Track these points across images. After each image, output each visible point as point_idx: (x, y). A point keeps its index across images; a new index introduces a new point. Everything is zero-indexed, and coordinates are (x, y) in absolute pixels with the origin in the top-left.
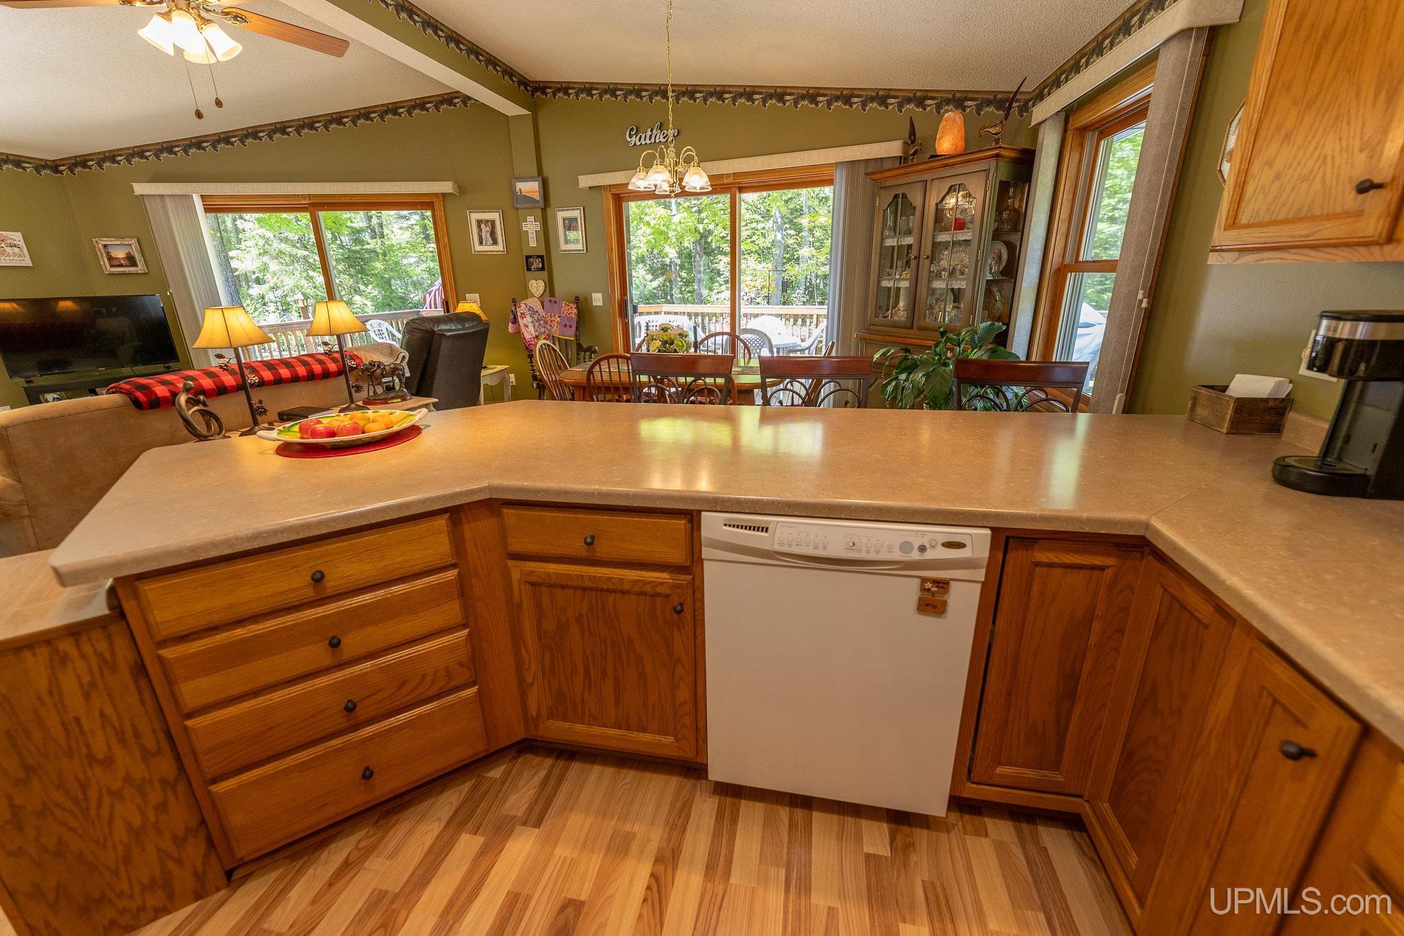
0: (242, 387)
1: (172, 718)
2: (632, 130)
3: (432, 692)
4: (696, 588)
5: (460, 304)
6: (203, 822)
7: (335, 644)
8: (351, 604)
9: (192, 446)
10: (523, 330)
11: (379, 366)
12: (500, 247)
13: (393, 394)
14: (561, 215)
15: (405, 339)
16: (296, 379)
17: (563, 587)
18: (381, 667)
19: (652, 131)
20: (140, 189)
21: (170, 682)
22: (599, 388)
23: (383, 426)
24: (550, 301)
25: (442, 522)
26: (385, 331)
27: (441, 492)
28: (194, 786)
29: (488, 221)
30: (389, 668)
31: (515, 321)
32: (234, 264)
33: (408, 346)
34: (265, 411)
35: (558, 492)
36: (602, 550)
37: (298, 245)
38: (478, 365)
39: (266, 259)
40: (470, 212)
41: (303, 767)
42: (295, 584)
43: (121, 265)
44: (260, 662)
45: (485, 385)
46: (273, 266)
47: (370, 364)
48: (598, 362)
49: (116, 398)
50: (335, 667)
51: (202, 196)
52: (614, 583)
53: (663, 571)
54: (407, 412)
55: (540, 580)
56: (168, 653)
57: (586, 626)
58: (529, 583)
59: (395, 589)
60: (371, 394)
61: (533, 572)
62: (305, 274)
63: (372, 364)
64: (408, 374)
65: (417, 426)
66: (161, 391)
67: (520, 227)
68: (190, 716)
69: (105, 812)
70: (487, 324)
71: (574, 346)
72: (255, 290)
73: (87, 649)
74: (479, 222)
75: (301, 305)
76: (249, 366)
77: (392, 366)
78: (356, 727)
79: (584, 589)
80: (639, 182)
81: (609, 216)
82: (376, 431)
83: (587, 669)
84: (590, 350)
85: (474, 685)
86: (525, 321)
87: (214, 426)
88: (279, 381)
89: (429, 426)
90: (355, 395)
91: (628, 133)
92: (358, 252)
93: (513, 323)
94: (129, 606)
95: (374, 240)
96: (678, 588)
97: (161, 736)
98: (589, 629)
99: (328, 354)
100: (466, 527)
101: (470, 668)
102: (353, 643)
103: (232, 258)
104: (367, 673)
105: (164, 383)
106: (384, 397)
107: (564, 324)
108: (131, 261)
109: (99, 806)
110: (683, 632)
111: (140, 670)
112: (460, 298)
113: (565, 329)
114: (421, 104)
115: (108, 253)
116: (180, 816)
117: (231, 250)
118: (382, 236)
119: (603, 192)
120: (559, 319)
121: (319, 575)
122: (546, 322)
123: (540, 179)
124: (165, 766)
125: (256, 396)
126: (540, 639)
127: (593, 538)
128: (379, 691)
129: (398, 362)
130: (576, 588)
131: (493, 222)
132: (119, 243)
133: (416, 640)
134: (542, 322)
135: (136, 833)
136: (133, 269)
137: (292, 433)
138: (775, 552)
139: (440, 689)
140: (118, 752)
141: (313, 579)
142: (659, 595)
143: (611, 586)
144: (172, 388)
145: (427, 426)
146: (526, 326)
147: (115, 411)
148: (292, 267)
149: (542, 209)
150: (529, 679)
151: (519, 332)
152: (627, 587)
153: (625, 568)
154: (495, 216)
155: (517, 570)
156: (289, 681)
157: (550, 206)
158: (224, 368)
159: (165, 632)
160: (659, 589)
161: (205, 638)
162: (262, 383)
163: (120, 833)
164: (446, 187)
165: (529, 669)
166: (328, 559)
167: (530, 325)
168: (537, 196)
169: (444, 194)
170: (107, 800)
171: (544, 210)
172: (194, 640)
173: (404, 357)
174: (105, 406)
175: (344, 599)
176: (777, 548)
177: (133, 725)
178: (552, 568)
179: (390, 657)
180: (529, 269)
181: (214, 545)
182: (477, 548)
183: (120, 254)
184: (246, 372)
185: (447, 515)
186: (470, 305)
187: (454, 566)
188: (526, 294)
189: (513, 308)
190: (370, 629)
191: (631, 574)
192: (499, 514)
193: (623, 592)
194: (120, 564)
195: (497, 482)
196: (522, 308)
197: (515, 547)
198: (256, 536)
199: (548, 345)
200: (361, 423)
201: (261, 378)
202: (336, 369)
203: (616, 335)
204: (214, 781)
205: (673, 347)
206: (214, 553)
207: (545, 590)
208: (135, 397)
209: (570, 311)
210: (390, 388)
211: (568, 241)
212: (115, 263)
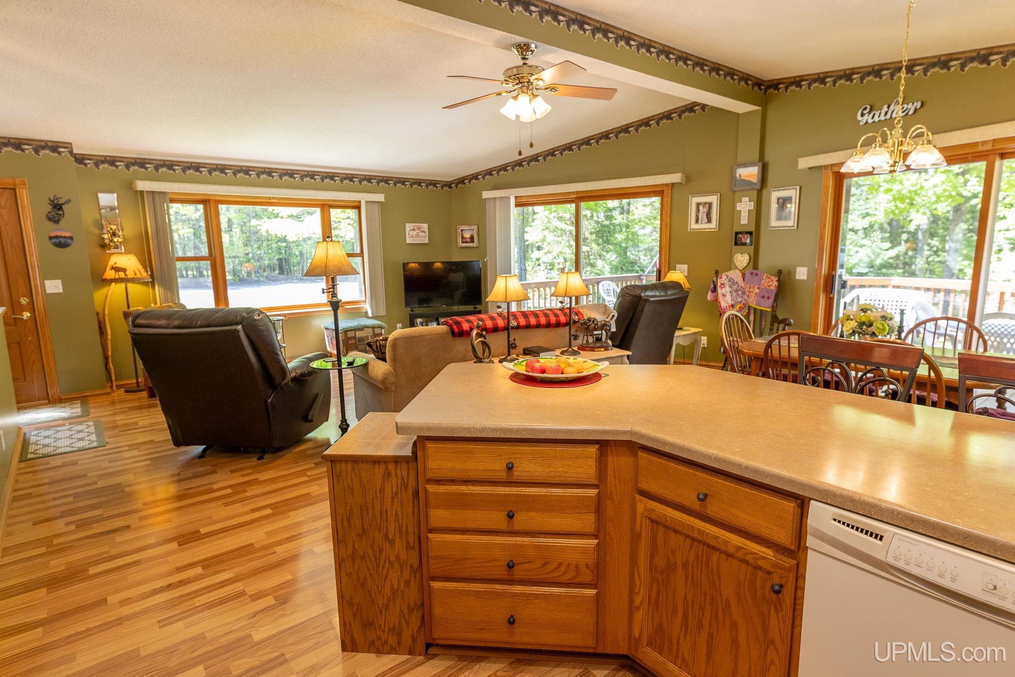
0: (507, 328)
1: (423, 529)
2: (865, 109)
3: (564, 579)
4: (799, 574)
5: (669, 274)
6: (422, 604)
7: (511, 516)
8: (525, 492)
9: (471, 365)
10: (721, 298)
11: (593, 321)
12: (713, 225)
13: (599, 345)
14: (775, 195)
15: (618, 301)
16: (538, 326)
17: (675, 531)
18: (534, 545)
19: (889, 107)
20: (486, 195)
21: (427, 506)
22: (776, 362)
23: (576, 371)
24: (752, 274)
25: (593, 450)
26: (612, 291)
27: (596, 427)
28: (424, 577)
29: (706, 203)
30: (538, 547)
31: (714, 290)
32: (526, 237)
33: (620, 308)
34: (516, 346)
35: (681, 448)
36: (713, 509)
37: (568, 222)
38: (674, 325)
39: (546, 233)
40: (692, 197)
41: (478, 594)
42: (497, 467)
43: (467, 242)
44: (470, 512)
45: (678, 345)
46: (550, 237)
47: (588, 319)
48: (778, 337)
49: (443, 328)
50: (508, 533)
51: (516, 197)
52: (719, 543)
53: (768, 547)
54: (595, 362)
55: (658, 519)
56: (431, 488)
57: (690, 575)
58: (649, 518)
59: (554, 490)
60: (585, 342)
61: (654, 510)
62: (568, 244)
63: (589, 320)
64: (613, 329)
65: (600, 374)
66: (466, 326)
67: (734, 207)
68: (431, 531)
69: (385, 572)
70: (687, 292)
71: (769, 319)
72: (535, 254)
73: (399, 473)
74: (698, 205)
75: (561, 266)
76: (514, 315)
77: (603, 322)
78: (512, 582)
79: (694, 539)
80: (853, 165)
81: (826, 194)
82: (571, 373)
83: (686, 614)
84: (785, 322)
85: (595, 588)
86: (723, 291)
87: (487, 353)
88: (528, 326)
89: (608, 375)
90: (573, 342)
91: (859, 113)
92: (607, 226)
93: (712, 292)
94: (420, 454)
95: (622, 216)
96: (780, 568)
97: (417, 539)
98: (692, 579)
99: (562, 310)
100: (610, 458)
101: (593, 573)
102: (523, 520)
103: (527, 232)
104: (525, 545)
105: (469, 321)
106: (592, 345)
107: (762, 295)
109: (383, 567)
110: (780, 615)
111: (416, 494)
112: (671, 268)
113: (762, 301)
114: (667, 116)
115: (462, 235)
116: (413, 594)
117: (527, 226)
118: (628, 212)
119: (824, 171)
120: (757, 291)
121: (510, 465)
122: (744, 293)
123: (760, 164)
124: (413, 559)
125: (514, 335)
126: (651, 570)
127: (706, 495)
128: (529, 562)
129: (607, 320)
130: (687, 536)
131: (710, 205)
132: (468, 228)
133: (560, 534)
134: (740, 293)
135: (394, 592)
136: (471, 245)
137: (520, 366)
138: (888, 564)
139: (569, 579)
140: (397, 540)
141: (507, 466)
142: (760, 568)
143: (716, 545)
144: (471, 325)
145: (607, 375)
146: (724, 295)
147: (440, 337)
148: (561, 238)
149: (758, 190)
150: (637, 603)
151: (716, 300)
152: (731, 550)
153: (732, 532)
154: (714, 199)
155: (643, 504)
156: (482, 531)
157: (766, 187)
158: (500, 315)
159: (430, 475)
160: (761, 563)
161: (447, 485)
162: (518, 327)
163: (387, 590)
164: (676, 178)
165: (638, 593)
166: (518, 456)
167: (728, 295)
168: (755, 180)
169: (673, 184)
170: (387, 565)
171: (760, 192)
172: (442, 484)
173: (613, 316)
174: (438, 333)
175: (522, 487)
176: (890, 560)
177: (407, 525)
178: (669, 512)
179: (541, 540)
180: (736, 244)
181: (463, 429)
182: (615, 478)
184: (511, 318)
185: (597, 446)
186: (678, 275)
187: (596, 486)
188: (730, 266)
189: (715, 279)
190: (533, 514)
191: (736, 540)
192: (636, 456)
193: (728, 555)
194: (421, 428)
195: (638, 428)
196: (723, 279)
197: (644, 485)
198: (483, 430)
199: (736, 316)
200: (562, 366)
201: (518, 323)
202: (565, 322)
203: (817, 310)
204: (434, 579)
205: (873, 329)
206: (462, 434)
207: (661, 530)
208: (453, 328)
209: (771, 283)
210: (599, 339)
211: (779, 218)
212: (464, 240)
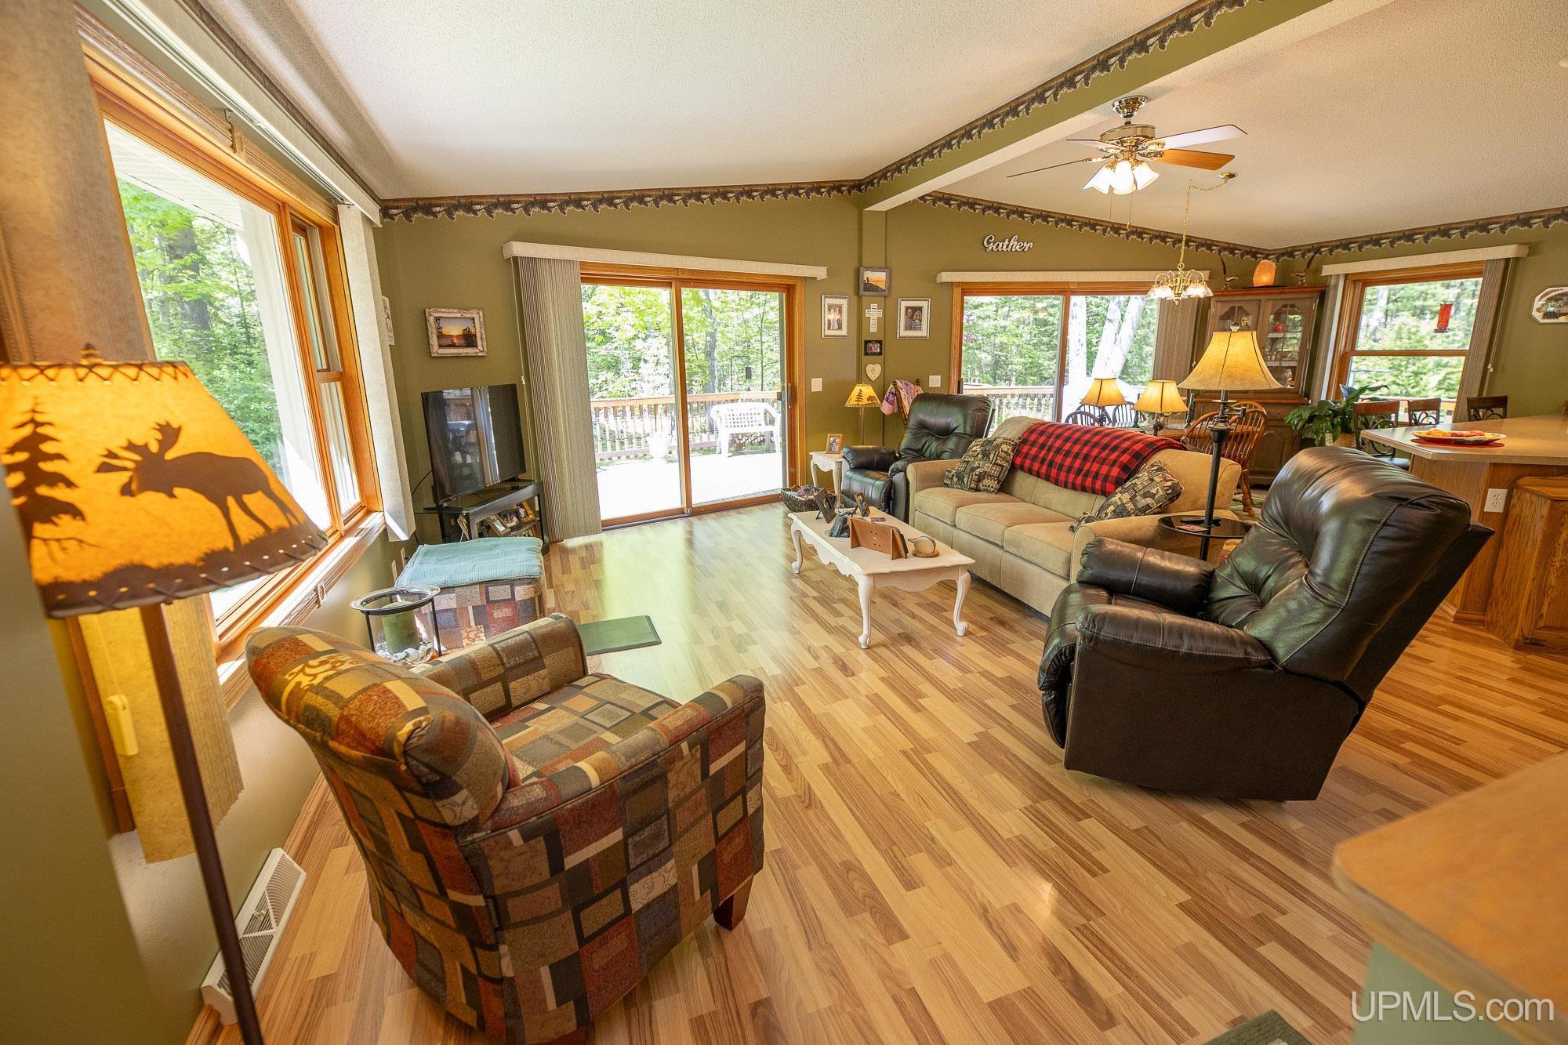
2: (990, 237)
19: (1009, 242)
29: (837, 306)
40: (825, 297)
43: (453, 346)
67: (863, 314)
74: (829, 307)
81: (957, 308)
91: (985, 240)
108: (469, 339)
115: (440, 329)
119: (954, 287)
123: (888, 269)
131: (841, 308)
132: (459, 315)
136: (470, 351)
149: (885, 298)
157: (894, 295)
168: (883, 285)
171: (888, 299)
180: (866, 354)
183: (454, 330)
188: (860, 378)
211: (909, 327)
212: (445, 342)
